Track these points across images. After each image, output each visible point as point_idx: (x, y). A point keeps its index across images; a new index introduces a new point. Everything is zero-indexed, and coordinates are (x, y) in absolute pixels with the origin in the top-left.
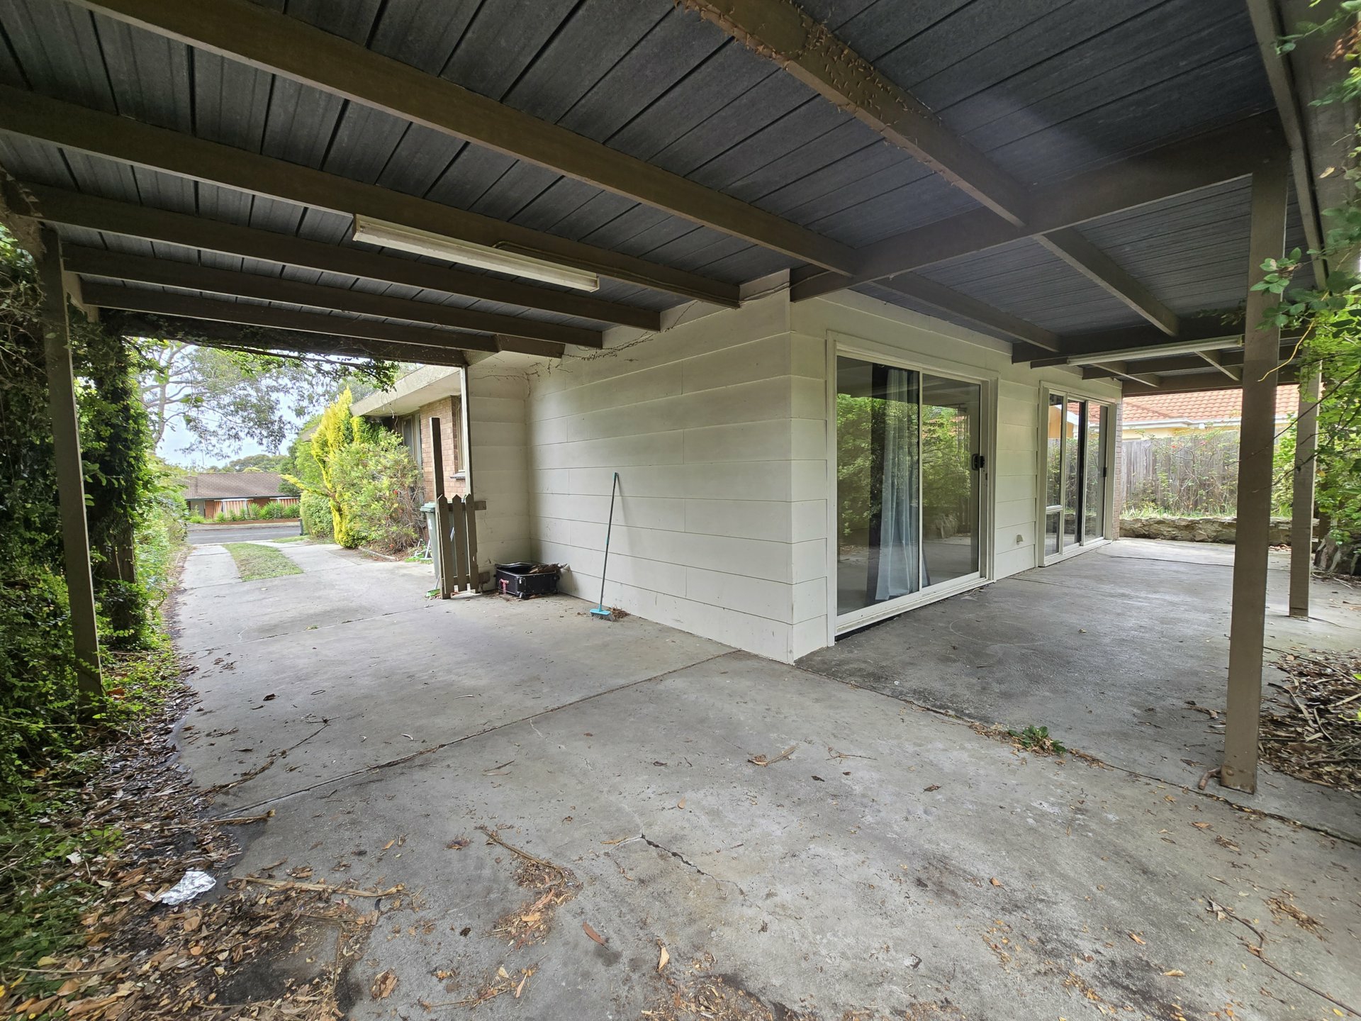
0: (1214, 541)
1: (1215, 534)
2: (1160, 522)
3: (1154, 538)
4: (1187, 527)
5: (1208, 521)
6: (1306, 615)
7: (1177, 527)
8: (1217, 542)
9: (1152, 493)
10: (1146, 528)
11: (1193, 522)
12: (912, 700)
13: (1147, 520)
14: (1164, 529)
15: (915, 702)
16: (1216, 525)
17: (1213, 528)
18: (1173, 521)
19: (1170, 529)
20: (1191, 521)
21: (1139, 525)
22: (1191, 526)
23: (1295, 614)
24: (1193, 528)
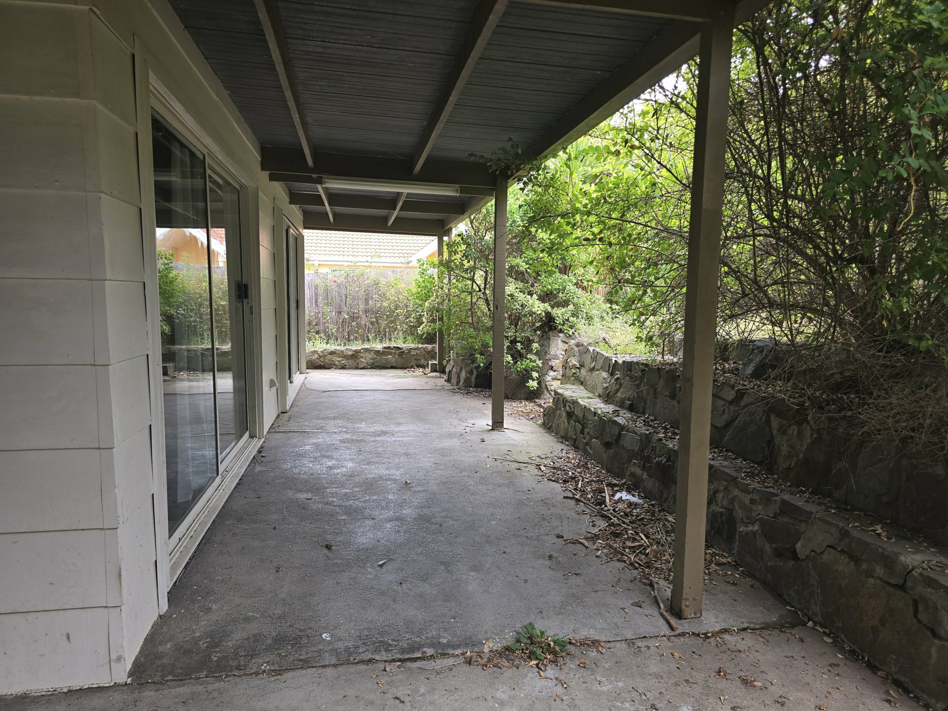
0: (371, 368)
1: (371, 361)
2: (332, 353)
3: (329, 369)
4: (352, 356)
5: (366, 350)
6: (502, 426)
7: (345, 357)
8: (374, 368)
9: (316, 325)
10: (322, 359)
11: (357, 352)
12: (370, 656)
13: (322, 352)
14: (336, 359)
15: (377, 657)
16: (372, 353)
17: (370, 356)
18: (342, 352)
19: (340, 359)
20: (355, 351)
21: (316, 356)
22: (355, 355)
23: (497, 427)
24: (356, 357)
